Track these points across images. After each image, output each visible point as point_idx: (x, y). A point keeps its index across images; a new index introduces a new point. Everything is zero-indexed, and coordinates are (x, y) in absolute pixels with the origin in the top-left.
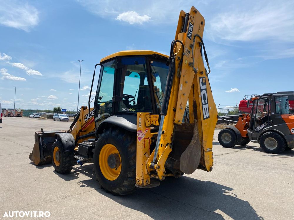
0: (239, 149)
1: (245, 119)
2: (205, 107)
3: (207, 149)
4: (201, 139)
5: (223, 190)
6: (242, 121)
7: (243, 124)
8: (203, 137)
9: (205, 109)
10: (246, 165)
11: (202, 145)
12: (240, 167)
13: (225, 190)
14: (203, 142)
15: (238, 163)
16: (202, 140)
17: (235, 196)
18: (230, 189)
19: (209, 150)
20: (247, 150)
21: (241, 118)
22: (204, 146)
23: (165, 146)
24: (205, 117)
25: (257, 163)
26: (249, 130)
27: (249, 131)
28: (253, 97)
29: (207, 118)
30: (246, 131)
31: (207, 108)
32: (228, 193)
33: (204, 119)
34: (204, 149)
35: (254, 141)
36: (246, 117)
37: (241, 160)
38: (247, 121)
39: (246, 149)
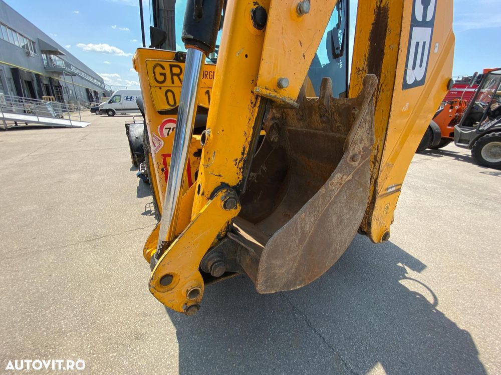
0: (430, 155)
1: (457, 107)
2: (421, 35)
3: (387, 189)
4: (375, 157)
5: (400, 264)
6: (450, 111)
7: (450, 116)
8: (385, 152)
9: (417, 44)
10: (448, 193)
11: (375, 176)
12: (436, 194)
13: (407, 268)
14: (381, 168)
15: (430, 185)
16: (376, 161)
17: (431, 300)
18: (418, 266)
19: (393, 189)
20: (445, 158)
21: (450, 106)
22: (379, 180)
23: (207, 194)
24: (410, 81)
25: (470, 188)
26: (459, 126)
27: (459, 129)
28: (461, 79)
29: (417, 84)
30: (453, 128)
31: (424, 43)
32: (412, 282)
33: (406, 86)
34: (379, 188)
35: (462, 144)
36: (460, 104)
37: (436, 178)
38: (458, 111)
39: (441, 156)
